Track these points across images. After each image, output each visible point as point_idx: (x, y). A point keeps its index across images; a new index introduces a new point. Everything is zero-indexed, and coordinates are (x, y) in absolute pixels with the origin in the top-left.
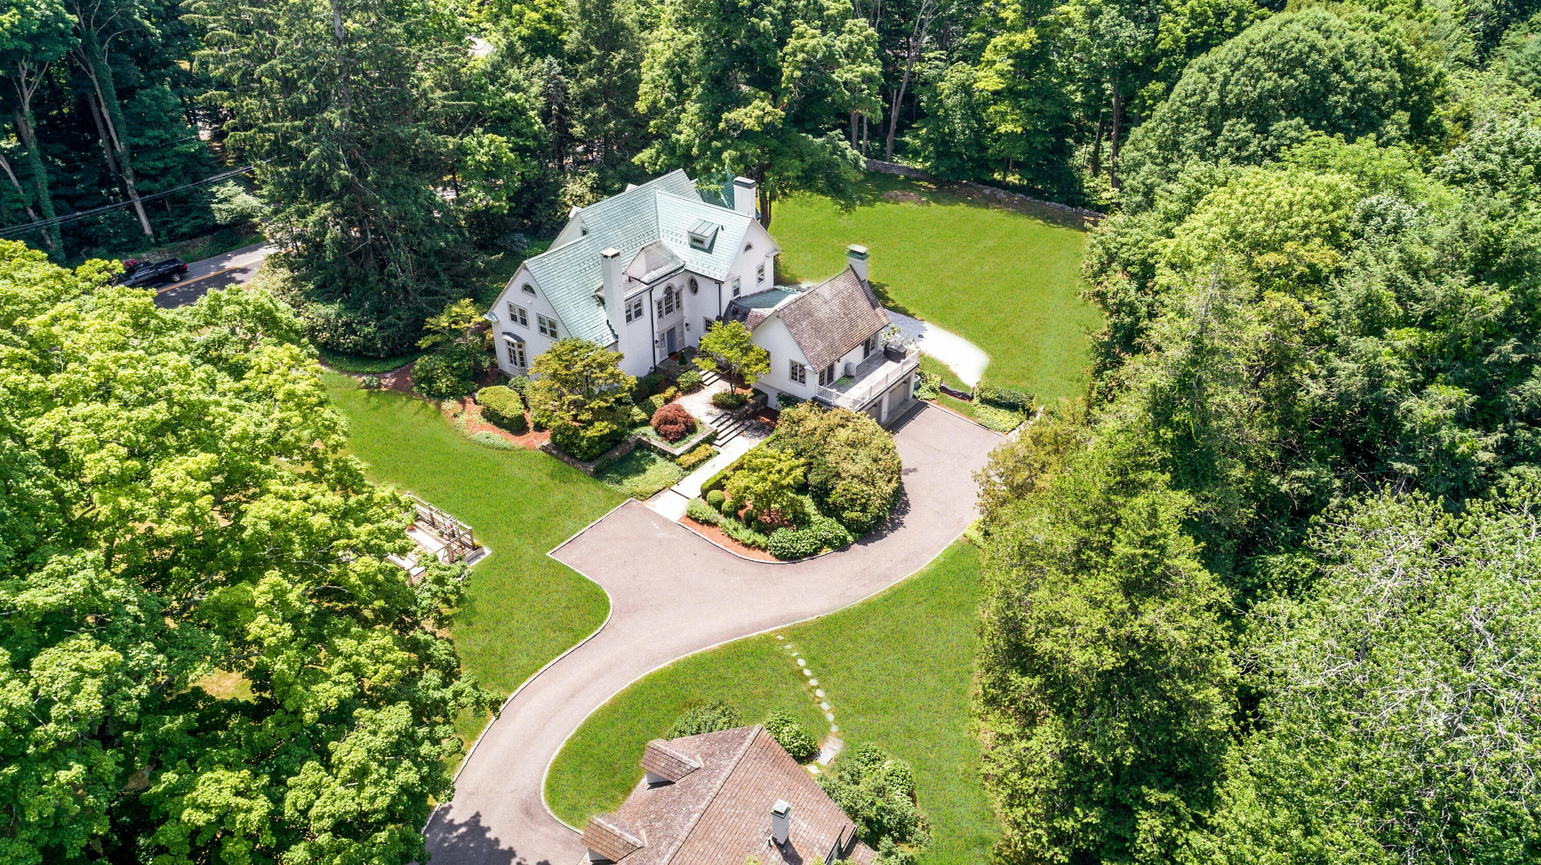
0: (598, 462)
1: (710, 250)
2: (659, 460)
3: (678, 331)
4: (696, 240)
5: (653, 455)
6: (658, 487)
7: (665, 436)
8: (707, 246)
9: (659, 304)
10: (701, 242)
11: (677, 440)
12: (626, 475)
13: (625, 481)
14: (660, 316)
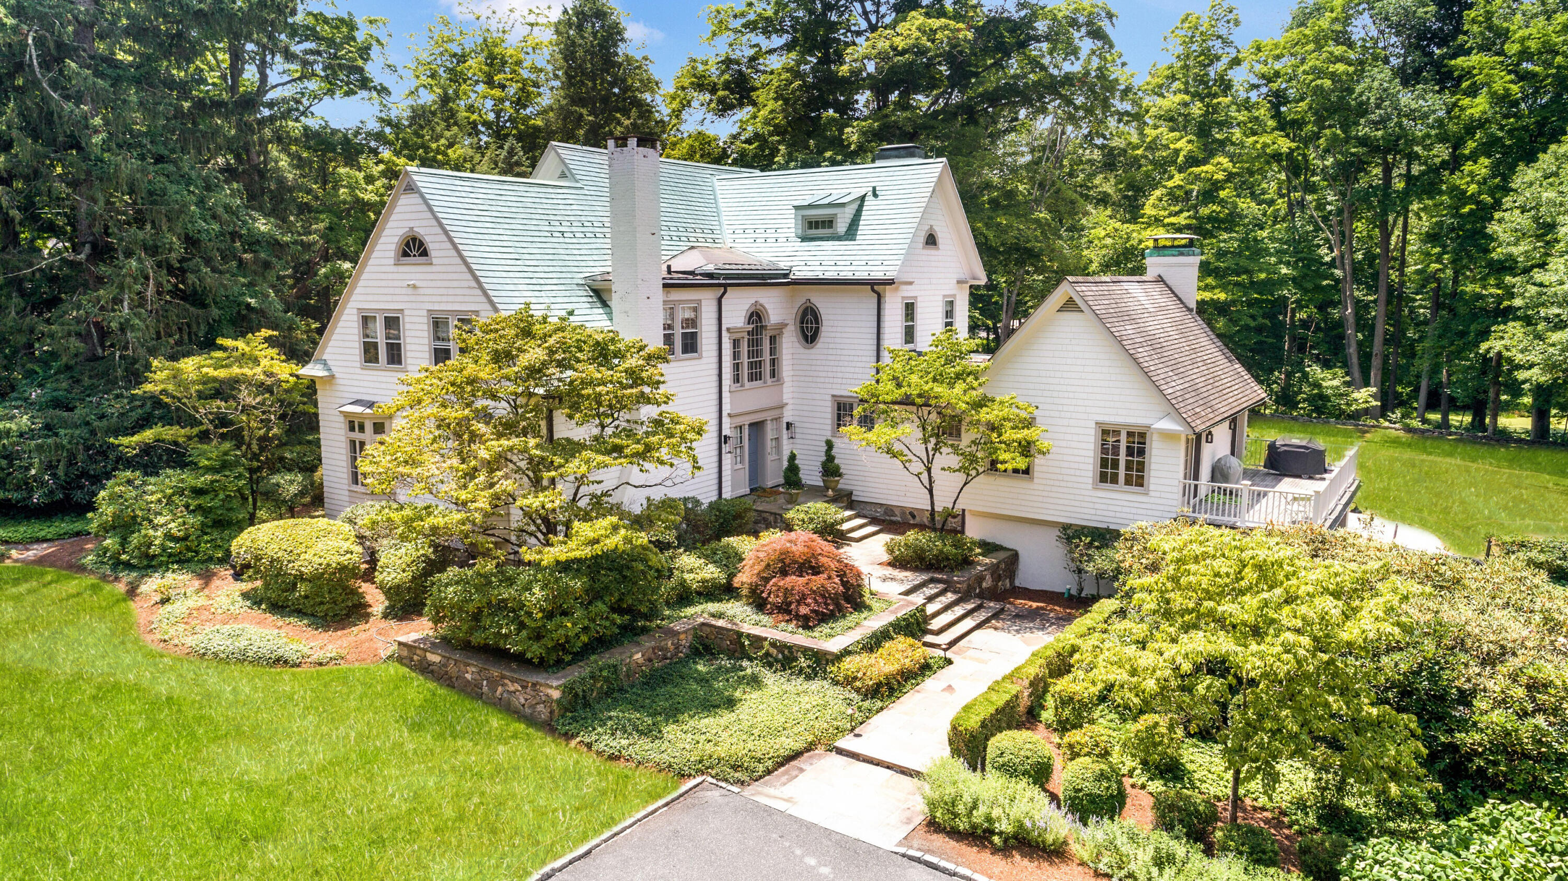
0: (575, 673)
1: (851, 232)
2: (770, 678)
3: (769, 426)
4: (813, 224)
5: (749, 668)
6: (789, 744)
7: (785, 610)
8: (841, 227)
9: (736, 343)
10: (829, 223)
11: (824, 618)
12: (673, 714)
13: (670, 730)
14: (737, 379)
